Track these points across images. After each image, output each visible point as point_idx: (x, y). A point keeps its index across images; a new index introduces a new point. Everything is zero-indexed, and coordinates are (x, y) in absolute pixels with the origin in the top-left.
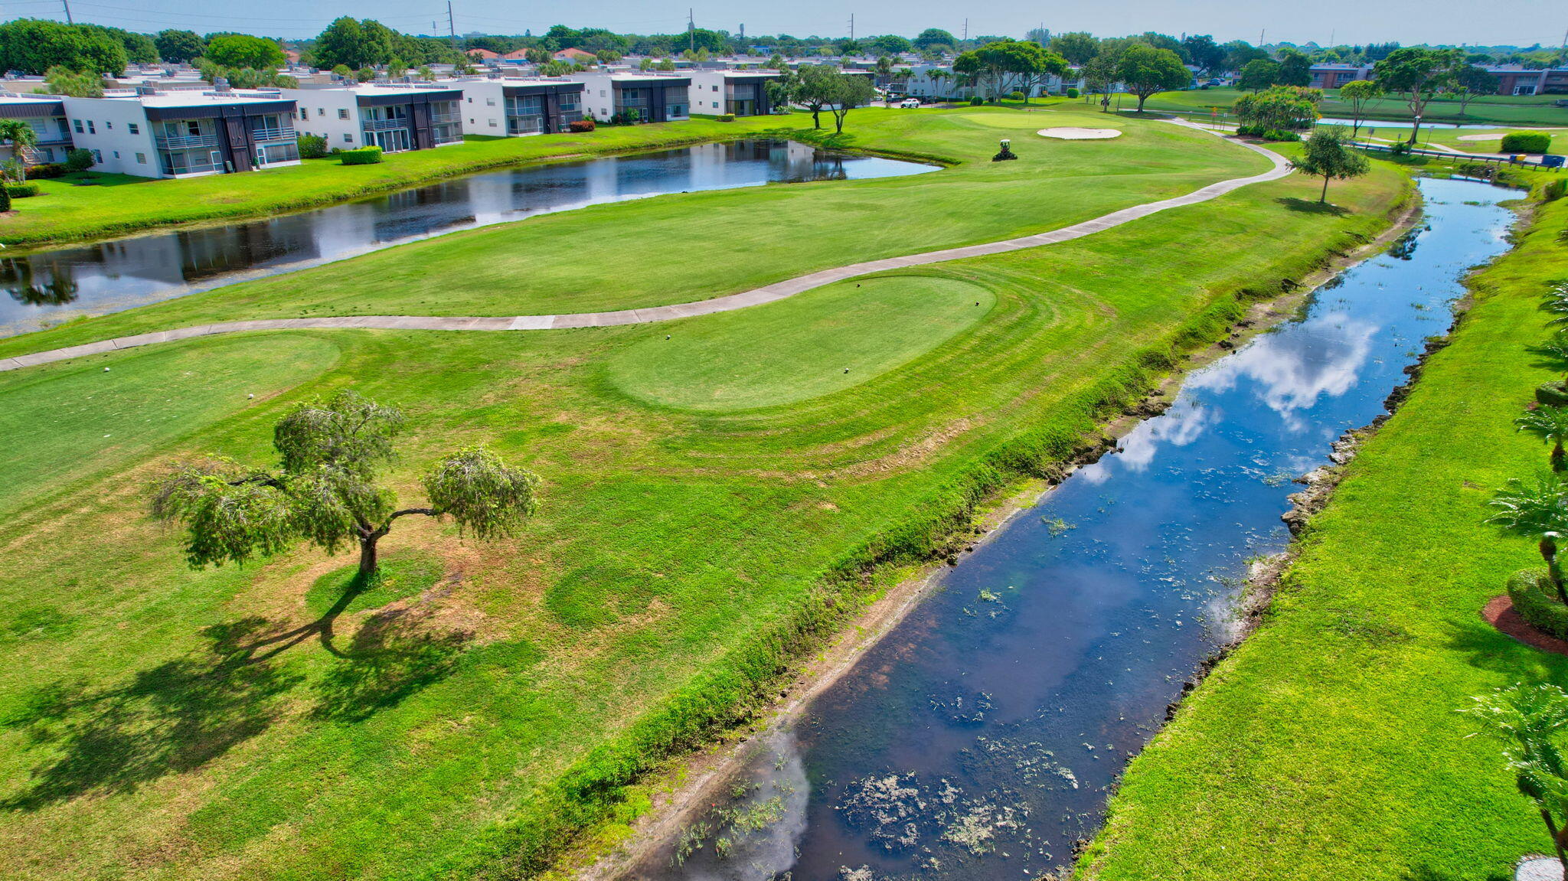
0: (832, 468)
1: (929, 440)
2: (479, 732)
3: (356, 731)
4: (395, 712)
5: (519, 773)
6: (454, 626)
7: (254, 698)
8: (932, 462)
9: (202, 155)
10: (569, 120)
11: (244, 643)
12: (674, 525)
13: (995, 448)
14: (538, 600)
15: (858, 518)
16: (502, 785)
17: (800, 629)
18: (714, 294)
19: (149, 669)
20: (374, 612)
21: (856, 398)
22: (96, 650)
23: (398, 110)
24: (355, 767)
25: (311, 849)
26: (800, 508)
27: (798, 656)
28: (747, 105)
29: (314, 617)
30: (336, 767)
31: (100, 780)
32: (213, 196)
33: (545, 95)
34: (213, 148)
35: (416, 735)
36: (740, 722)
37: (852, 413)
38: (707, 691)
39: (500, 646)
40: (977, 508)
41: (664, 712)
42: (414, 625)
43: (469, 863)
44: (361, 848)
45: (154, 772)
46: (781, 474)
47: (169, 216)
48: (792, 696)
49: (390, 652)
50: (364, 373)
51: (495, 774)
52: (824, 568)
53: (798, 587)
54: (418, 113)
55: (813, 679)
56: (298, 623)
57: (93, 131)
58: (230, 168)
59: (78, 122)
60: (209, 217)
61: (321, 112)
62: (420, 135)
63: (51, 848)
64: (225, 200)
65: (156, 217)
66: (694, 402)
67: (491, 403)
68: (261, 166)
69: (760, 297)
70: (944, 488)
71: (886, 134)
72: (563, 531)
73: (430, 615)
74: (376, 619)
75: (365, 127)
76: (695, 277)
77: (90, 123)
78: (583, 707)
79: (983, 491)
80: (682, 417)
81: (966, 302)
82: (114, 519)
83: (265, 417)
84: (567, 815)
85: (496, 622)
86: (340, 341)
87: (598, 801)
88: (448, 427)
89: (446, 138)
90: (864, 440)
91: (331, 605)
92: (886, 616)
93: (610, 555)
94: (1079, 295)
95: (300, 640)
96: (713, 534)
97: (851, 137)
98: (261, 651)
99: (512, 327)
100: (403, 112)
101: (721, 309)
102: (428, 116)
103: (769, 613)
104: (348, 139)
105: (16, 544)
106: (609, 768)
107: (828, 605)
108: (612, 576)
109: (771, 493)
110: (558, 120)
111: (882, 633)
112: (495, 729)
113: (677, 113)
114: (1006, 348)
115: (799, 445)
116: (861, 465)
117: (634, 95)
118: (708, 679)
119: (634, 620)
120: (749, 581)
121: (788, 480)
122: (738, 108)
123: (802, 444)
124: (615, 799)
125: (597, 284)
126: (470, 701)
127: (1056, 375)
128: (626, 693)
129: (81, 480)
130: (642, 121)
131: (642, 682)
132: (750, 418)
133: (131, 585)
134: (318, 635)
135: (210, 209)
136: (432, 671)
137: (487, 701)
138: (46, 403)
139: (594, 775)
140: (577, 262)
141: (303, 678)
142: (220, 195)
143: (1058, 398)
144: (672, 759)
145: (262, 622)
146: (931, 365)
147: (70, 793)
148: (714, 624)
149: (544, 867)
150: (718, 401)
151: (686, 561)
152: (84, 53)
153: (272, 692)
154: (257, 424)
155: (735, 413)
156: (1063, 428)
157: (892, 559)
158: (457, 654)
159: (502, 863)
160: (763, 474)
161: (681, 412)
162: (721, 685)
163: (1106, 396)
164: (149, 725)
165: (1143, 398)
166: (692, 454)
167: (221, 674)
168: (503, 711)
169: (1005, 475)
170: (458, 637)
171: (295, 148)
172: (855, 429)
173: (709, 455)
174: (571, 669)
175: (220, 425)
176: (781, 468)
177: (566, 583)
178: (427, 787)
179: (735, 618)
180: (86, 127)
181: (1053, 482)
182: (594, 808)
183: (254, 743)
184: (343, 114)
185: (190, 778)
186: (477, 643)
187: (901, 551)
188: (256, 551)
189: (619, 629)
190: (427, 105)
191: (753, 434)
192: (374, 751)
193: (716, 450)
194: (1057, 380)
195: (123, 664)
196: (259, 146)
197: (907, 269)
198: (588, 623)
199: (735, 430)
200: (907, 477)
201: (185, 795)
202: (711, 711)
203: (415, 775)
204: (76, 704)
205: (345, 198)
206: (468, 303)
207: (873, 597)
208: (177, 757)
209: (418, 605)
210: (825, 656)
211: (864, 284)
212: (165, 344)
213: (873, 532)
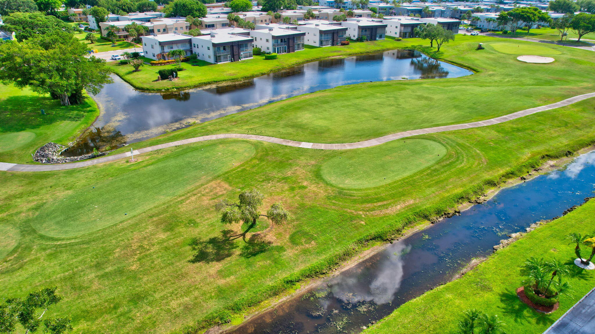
0: (368, 211)
1: (399, 206)
2: (270, 265)
3: (247, 260)
4: (255, 257)
5: (276, 275)
6: (270, 240)
7: (229, 249)
8: (397, 213)
9: (226, 56)
10: (341, 41)
11: (228, 236)
12: (322, 222)
13: (418, 210)
14: (288, 237)
15: (369, 227)
16: (272, 277)
17: (344, 254)
18: (360, 140)
19: (212, 238)
20: (254, 233)
21: (383, 189)
22: (202, 231)
23: (284, 39)
24: (246, 268)
25: (237, 282)
26: (355, 222)
27: (342, 260)
28: (408, 34)
29: (242, 232)
30: (243, 267)
31: (204, 260)
32: (228, 73)
33: (333, 33)
34: (229, 54)
35: (258, 263)
36: (324, 273)
37: (380, 194)
38: (318, 266)
39: (278, 246)
40: (405, 228)
41: (308, 268)
42: (261, 238)
43: (263, 291)
44: (245, 284)
45: (212, 260)
46: (353, 211)
47: (215, 80)
48: (338, 270)
49: (256, 243)
50: (260, 159)
51: (271, 274)
52: (355, 240)
53: (347, 244)
54: (290, 41)
55: (344, 267)
56: (239, 233)
57: (198, 47)
58: (233, 60)
59: (194, 44)
60: (226, 80)
61: (261, 39)
62: (290, 48)
63: (197, 271)
64: (230, 74)
65: (212, 80)
66: (340, 184)
67: (289, 175)
68: (242, 59)
69: (374, 143)
70: (396, 221)
71: (457, 53)
72: (297, 219)
73: (265, 236)
74: (254, 235)
75: (274, 45)
76: (357, 131)
77: (198, 45)
78: (292, 264)
79: (409, 223)
80: (334, 188)
81: (436, 154)
82: (205, 198)
83: (236, 172)
84: (283, 286)
85: (278, 241)
86: (256, 145)
87: (290, 284)
88: (278, 182)
89: (299, 48)
90: (380, 204)
91: (246, 230)
92: (368, 254)
93: (306, 228)
94: (478, 154)
95: (239, 237)
96: (331, 226)
97: (442, 53)
98: (232, 238)
99: (300, 146)
100: (286, 40)
101: (360, 147)
102: (294, 42)
103: (338, 249)
104: (268, 49)
105: (187, 202)
106: (293, 278)
107: (353, 249)
108: (305, 234)
109: (349, 216)
110: (337, 40)
111: (365, 259)
112: (273, 265)
113: (381, 37)
114: (439, 174)
115: (361, 203)
116: (376, 211)
117: (366, 31)
118: (319, 263)
119: (307, 246)
120: (336, 240)
121: (355, 213)
122: (404, 35)
123: (362, 203)
124: (293, 284)
125: (328, 130)
126: (269, 258)
127: (451, 186)
128: (301, 262)
129: (198, 186)
130: (367, 40)
131: (305, 261)
132: (352, 192)
133: (208, 217)
134: (242, 237)
135: (226, 78)
136: (263, 250)
137: (273, 259)
138: (190, 160)
139: (290, 279)
140: (325, 119)
141: (238, 246)
142: (229, 72)
143: (446, 195)
144: (307, 279)
145: (232, 231)
146: (411, 179)
147: (199, 261)
148: (324, 250)
149: (277, 295)
150: (346, 184)
151: (323, 232)
152: (196, 10)
153: (233, 248)
154: (234, 174)
155: (348, 190)
156: (443, 206)
157: (375, 239)
158: (269, 247)
159: (269, 292)
160: (349, 211)
161: (335, 187)
162: (322, 265)
163: (464, 195)
164: (211, 250)
165: (478, 197)
166: (334, 201)
167: (224, 242)
168: (276, 261)
169: (418, 219)
170: (270, 243)
171: (252, 53)
172: (378, 200)
173: (337, 202)
174: (291, 254)
175: (227, 173)
176: (354, 209)
177: (295, 233)
178: (258, 275)
179: (330, 249)
180: (196, 46)
181: (432, 223)
182: (289, 285)
183: (229, 259)
184: (267, 41)
185: (218, 263)
186: (273, 245)
187: (378, 238)
188: (233, 222)
189: (303, 247)
190: (294, 38)
191: (351, 197)
192: (250, 265)
193: (340, 201)
194: (450, 188)
195: (207, 236)
196: (242, 53)
197: (424, 135)
198: (297, 244)
199: (347, 195)
200: (387, 216)
201: (217, 266)
202: (318, 270)
203: (257, 271)
204: (199, 243)
205: (265, 74)
206: (291, 134)
207: (366, 249)
208: (216, 258)
209: (263, 233)
210: (349, 262)
211: (408, 141)
212: (214, 140)
213: (371, 232)
